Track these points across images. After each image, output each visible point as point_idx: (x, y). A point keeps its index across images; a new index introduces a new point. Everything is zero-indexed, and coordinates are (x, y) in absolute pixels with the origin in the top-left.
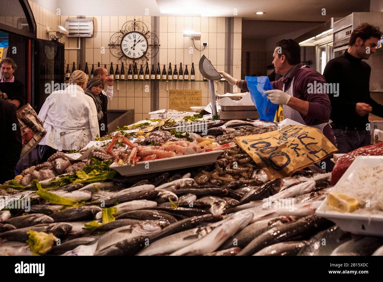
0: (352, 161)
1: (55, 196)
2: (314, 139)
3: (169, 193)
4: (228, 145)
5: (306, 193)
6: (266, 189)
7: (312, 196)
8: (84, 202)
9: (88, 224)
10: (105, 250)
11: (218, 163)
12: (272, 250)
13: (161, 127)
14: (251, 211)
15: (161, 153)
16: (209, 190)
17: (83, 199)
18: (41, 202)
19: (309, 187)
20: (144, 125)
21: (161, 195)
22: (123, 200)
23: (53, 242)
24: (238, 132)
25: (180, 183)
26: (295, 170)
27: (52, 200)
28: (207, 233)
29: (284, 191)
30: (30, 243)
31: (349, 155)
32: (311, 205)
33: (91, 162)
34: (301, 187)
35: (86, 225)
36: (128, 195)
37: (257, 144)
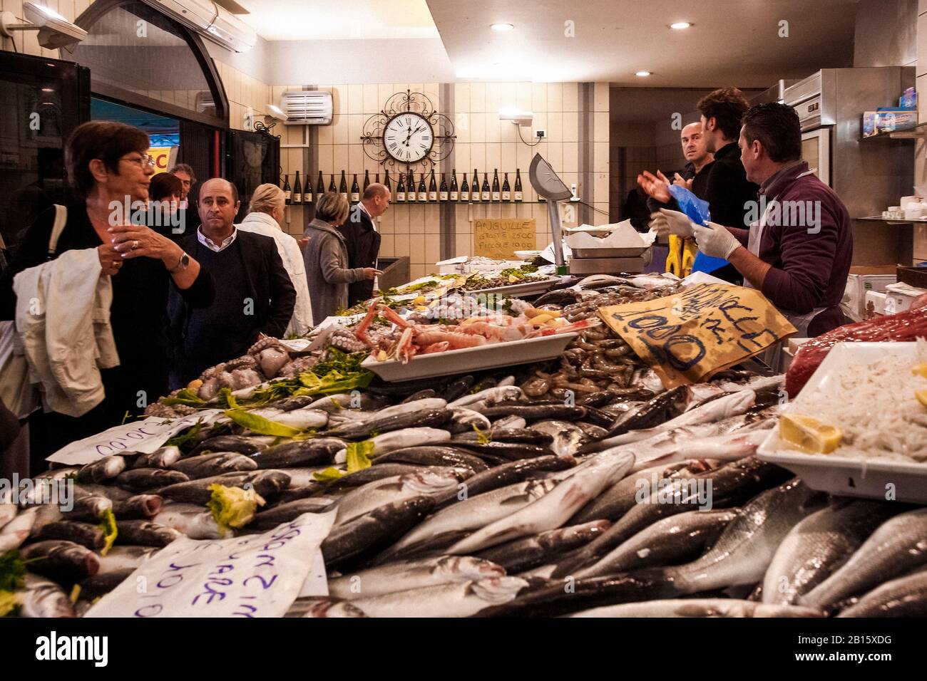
0: (826, 353)
1: (259, 419)
2: (750, 310)
3: (473, 415)
4: (585, 323)
5: (737, 414)
6: (659, 407)
7: (749, 419)
8: (314, 432)
9: (321, 472)
10: (353, 523)
11: (567, 356)
12: (672, 526)
13: (460, 289)
14: (631, 450)
15: (458, 338)
16: (549, 408)
17: (311, 425)
18: (235, 431)
19: (743, 403)
20: (428, 285)
21: (459, 418)
22: (386, 428)
23: (256, 506)
24: (605, 298)
25: (494, 395)
26: (715, 369)
27: (255, 427)
28: (546, 492)
29: (694, 410)
30: (213, 508)
31: (819, 340)
32: (747, 439)
33: (327, 356)
34: (728, 401)
35: (316, 475)
36: (396, 417)
37: (641, 319)
